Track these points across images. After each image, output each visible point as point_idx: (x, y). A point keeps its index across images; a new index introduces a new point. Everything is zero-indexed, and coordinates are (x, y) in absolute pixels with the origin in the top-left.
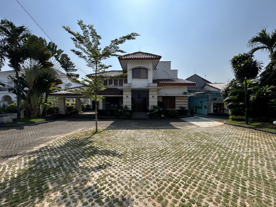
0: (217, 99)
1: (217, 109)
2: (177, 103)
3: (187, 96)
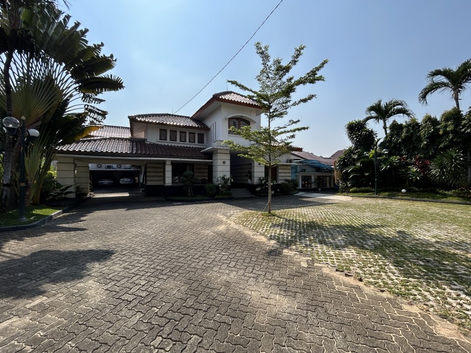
0: (306, 171)
1: (305, 182)
2: (280, 175)
3: (290, 165)
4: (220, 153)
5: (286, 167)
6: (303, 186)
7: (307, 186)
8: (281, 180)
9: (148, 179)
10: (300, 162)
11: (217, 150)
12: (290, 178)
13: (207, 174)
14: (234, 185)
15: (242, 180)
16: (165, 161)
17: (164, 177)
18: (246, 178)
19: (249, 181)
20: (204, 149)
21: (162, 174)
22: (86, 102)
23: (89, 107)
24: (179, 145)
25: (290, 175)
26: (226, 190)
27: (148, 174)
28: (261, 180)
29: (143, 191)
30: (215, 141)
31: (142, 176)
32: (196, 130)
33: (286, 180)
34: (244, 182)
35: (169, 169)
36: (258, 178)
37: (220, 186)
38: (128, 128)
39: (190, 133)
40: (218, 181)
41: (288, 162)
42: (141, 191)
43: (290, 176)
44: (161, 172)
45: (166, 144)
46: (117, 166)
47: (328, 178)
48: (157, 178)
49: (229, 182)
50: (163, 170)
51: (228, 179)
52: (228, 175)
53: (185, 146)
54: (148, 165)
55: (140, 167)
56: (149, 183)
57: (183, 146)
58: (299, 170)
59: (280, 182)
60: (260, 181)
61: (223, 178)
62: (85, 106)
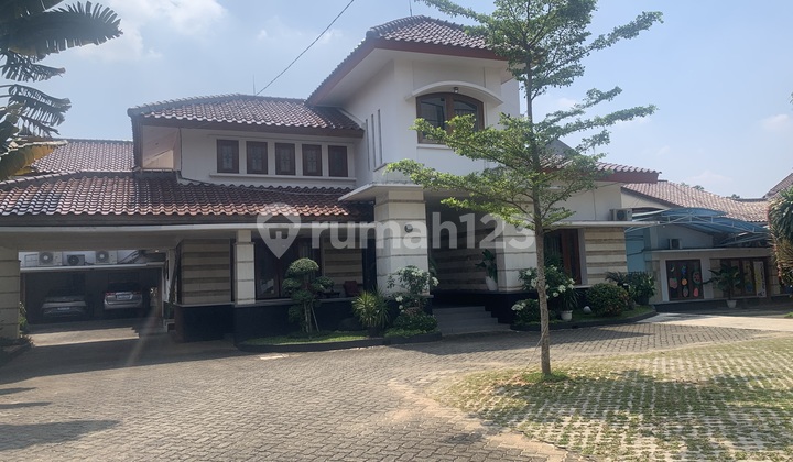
0: (681, 244)
1: (679, 282)
2: (589, 259)
3: (622, 228)
4: (395, 201)
5: (607, 236)
6: (673, 293)
7: (686, 292)
8: (594, 276)
9: (186, 288)
10: (657, 217)
11: (385, 191)
12: (624, 270)
13: (359, 268)
14: (445, 298)
15: (468, 282)
16: (234, 232)
17: (232, 280)
18: (481, 274)
19: (490, 284)
20: (348, 190)
21: (227, 273)
22: (14, 78)
23: (23, 93)
24: (276, 185)
25: (624, 258)
26: (419, 313)
27: (186, 275)
28: (528, 279)
29: (171, 327)
30: (378, 165)
31: (168, 284)
32: (324, 138)
33: (611, 276)
34: (474, 287)
35: (245, 257)
36: (517, 273)
37: (399, 299)
38: (128, 143)
39: (305, 147)
40: (391, 285)
41: (612, 220)
42: (166, 328)
43: (624, 263)
44: (223, 267)
45: (237, 184)
46: (98, 256)
47: (758, 266)
48: (212, 286)
49: (427, 287)
50: (227, 261)
51: (422, 279)
52: (422, 267)
53: (293, 186)
54: (186, 248)
55: (162, 257)
56: (189, 302)
57: (285, 185)
58: (655, 242)
59: (589, 283)
60: (523, 282)
61: (408, 275)
62: (10, 91)
